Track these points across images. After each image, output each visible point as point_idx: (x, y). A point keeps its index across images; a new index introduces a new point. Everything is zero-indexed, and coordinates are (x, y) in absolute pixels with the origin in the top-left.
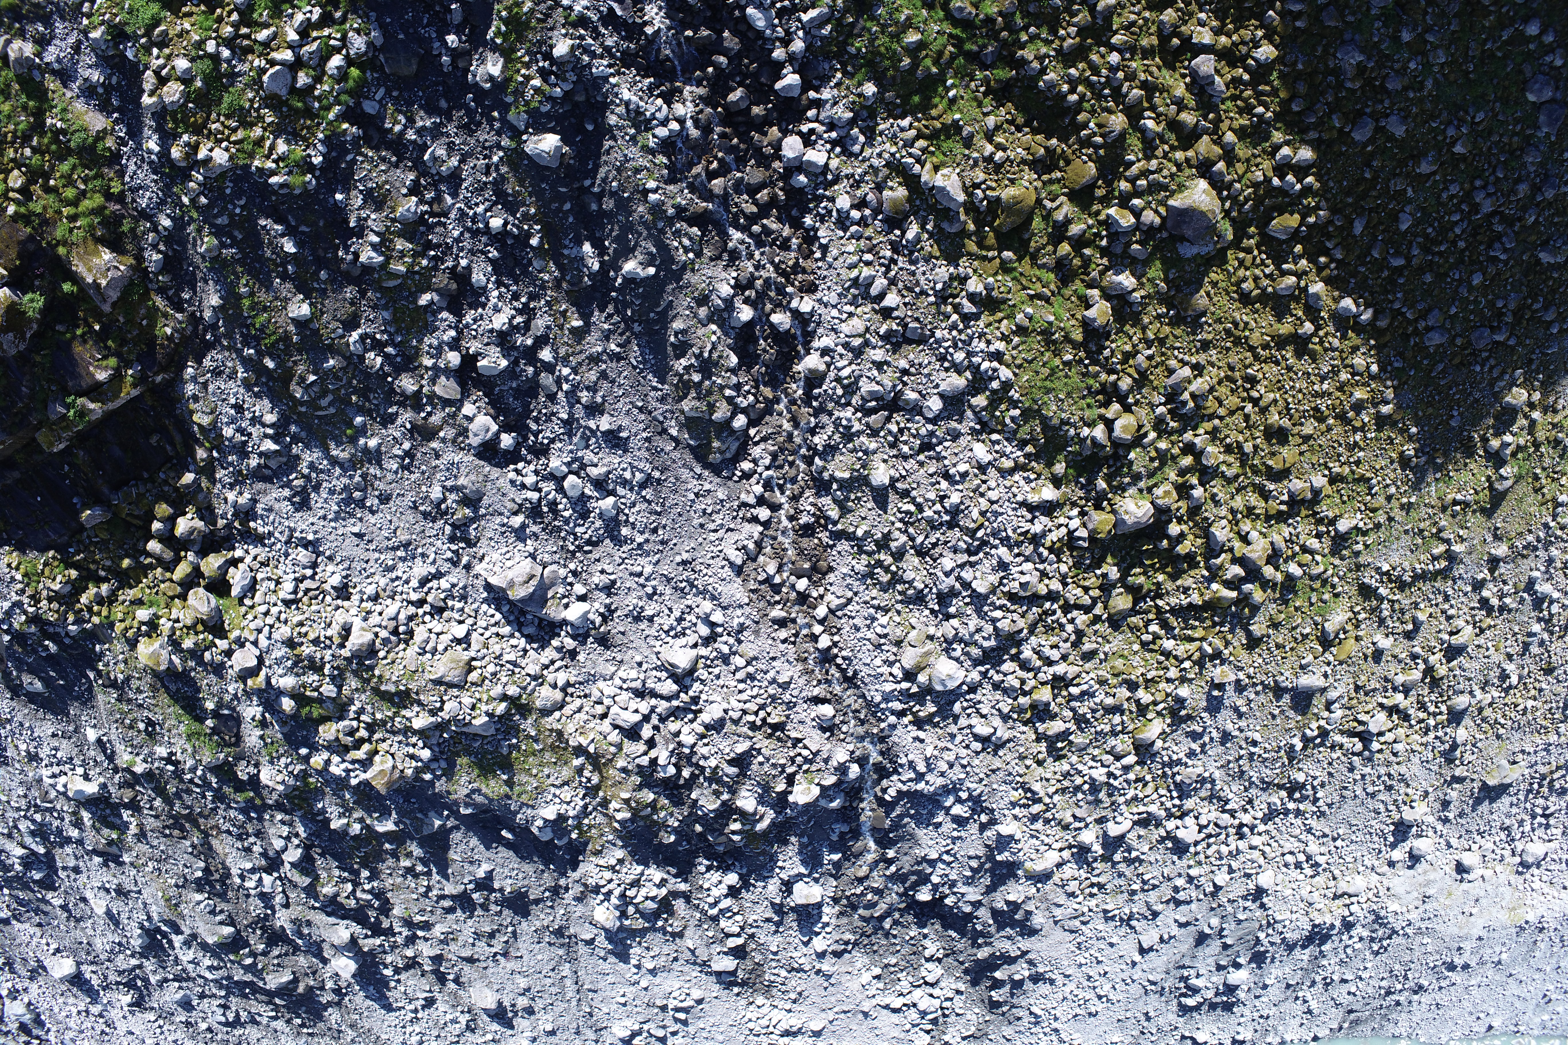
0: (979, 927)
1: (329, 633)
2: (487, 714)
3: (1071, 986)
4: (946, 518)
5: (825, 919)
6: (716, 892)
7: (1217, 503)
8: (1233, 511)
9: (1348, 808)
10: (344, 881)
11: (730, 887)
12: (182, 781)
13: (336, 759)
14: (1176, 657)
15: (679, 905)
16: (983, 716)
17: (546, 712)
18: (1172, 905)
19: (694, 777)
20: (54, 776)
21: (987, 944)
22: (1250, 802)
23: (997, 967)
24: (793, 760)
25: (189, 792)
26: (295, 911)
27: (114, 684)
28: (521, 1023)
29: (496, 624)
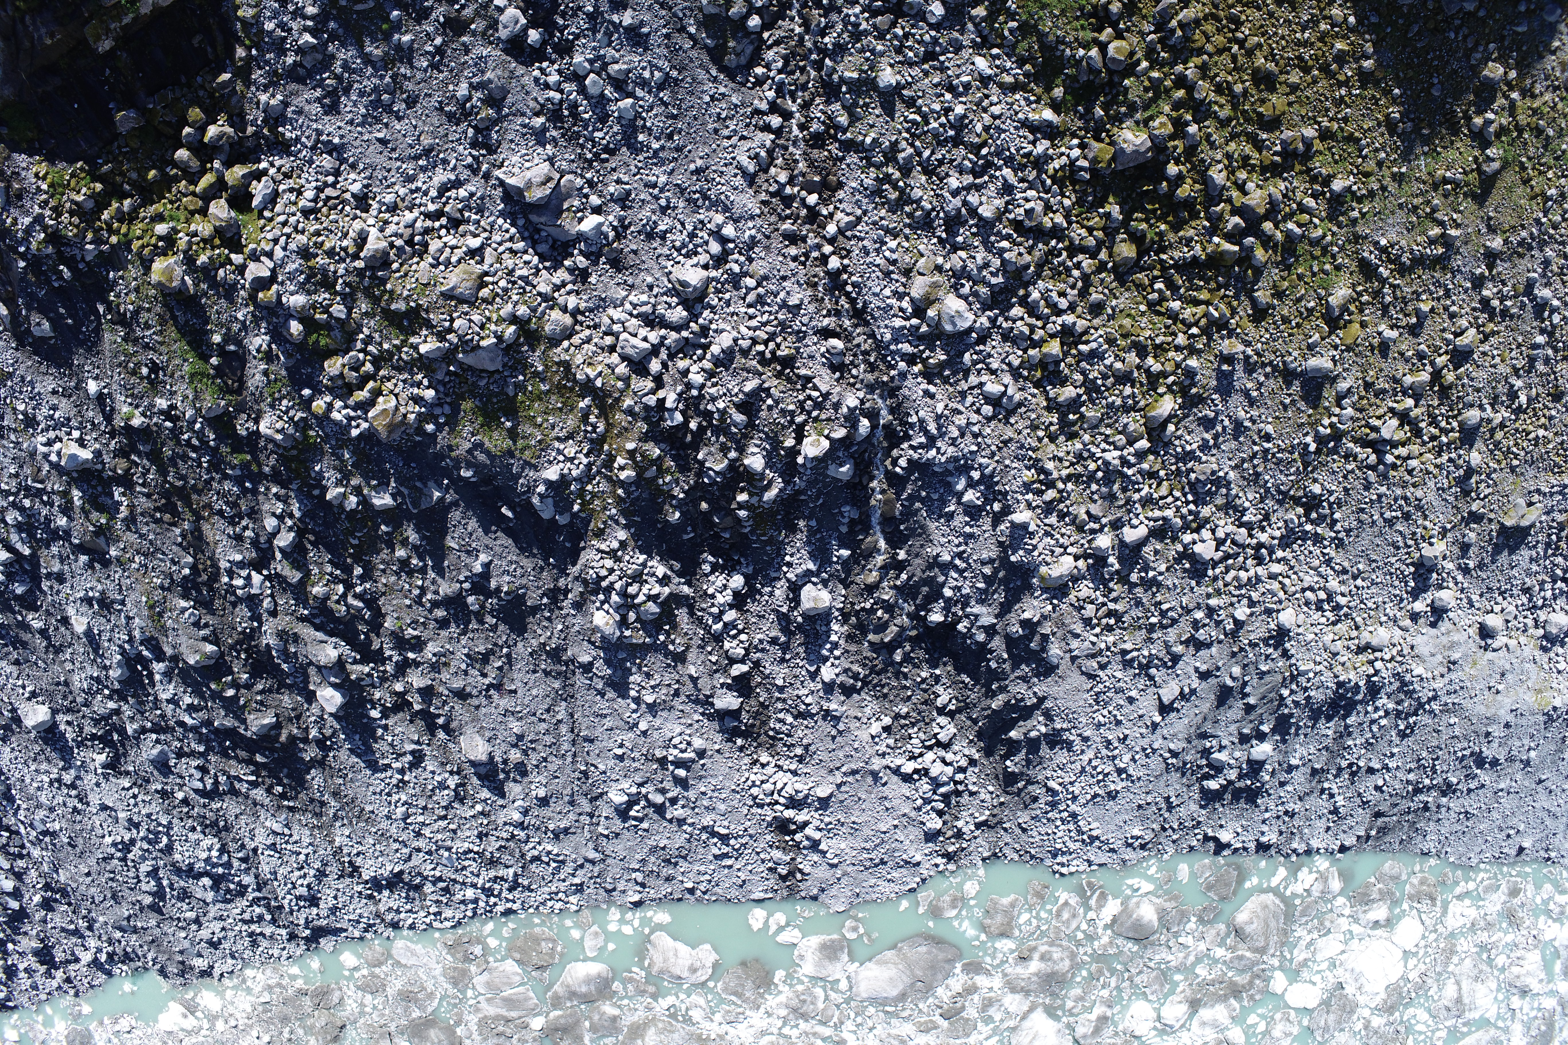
0: (993, 665)
1: (345, 243)
2: (496, 337)
3: (1090, 754)
4: (951, 133)
5: (834, 638)
6: (720, 599)
7: (1212, 145)
8: (1229, 156)
9: (1366, 538)
10: (336, 580)
11: (736, 594)
12: (178, 442)
13: (338, 404)
14: (1183, 322)
15: (682, 615)
16: (993, 372)
17: (554, 342)
18: (1192, 650)
19: (701, 429)
20: (49, 443)
21: (1002, 689)
22: (1267, 517)
23: (1012, 723)
24: (801, 404)
25: (185, 458)
26: (283, 621)
27: (122, 320)
28: (514, 789)
29: (511, 239)
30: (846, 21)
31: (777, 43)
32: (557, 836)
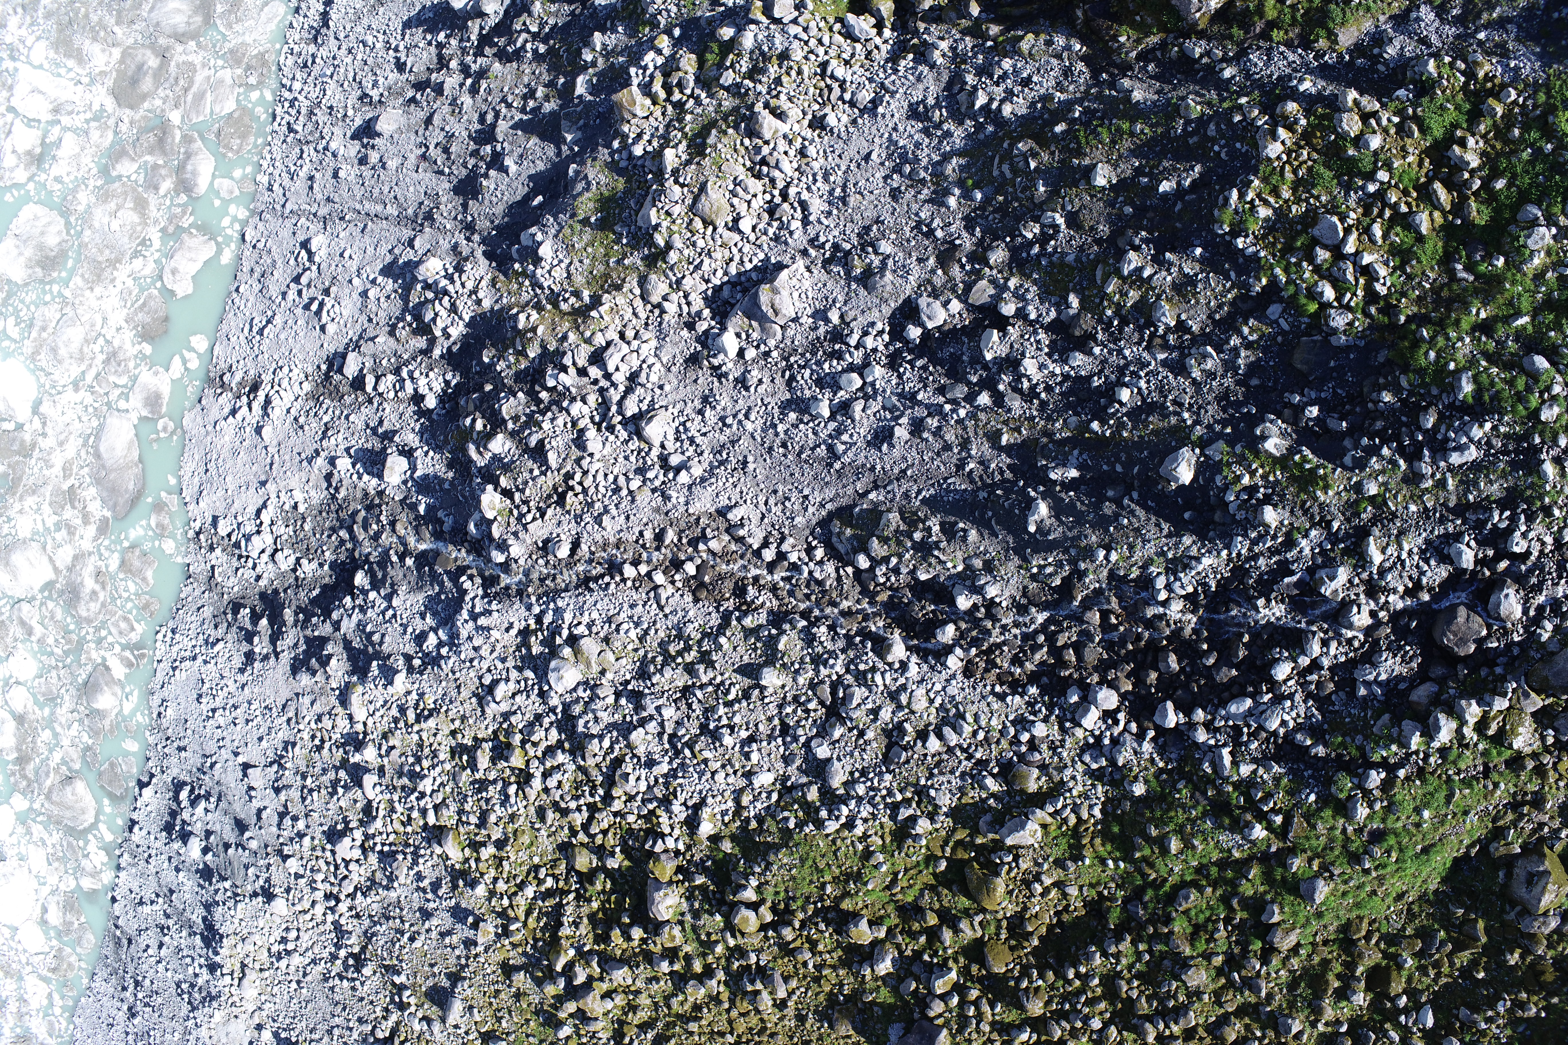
0: (314, 620)
1: (783, 97)
2: (658, 225)
3: (232, 688)
4: (712, 726)
5: (366, 477)
6: (422, 381)
7: (649, 981)
8: (637, 992)
9: (324, 1005)
10: (542, 26)
11: (423, 397)
13: (660, 61)
14: (515, 894)
15: (421, 342)
17: (643, 281)
18: (281, 809)
19: (538, 402)
21: (296, 622)
22: (358, 916)
23: (271, 623)
28: (354, 148)
29: (742, 262)
30: (832, 654)
31: (839, 579)
32: (311, 178)
